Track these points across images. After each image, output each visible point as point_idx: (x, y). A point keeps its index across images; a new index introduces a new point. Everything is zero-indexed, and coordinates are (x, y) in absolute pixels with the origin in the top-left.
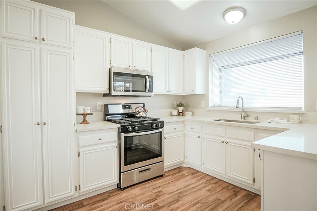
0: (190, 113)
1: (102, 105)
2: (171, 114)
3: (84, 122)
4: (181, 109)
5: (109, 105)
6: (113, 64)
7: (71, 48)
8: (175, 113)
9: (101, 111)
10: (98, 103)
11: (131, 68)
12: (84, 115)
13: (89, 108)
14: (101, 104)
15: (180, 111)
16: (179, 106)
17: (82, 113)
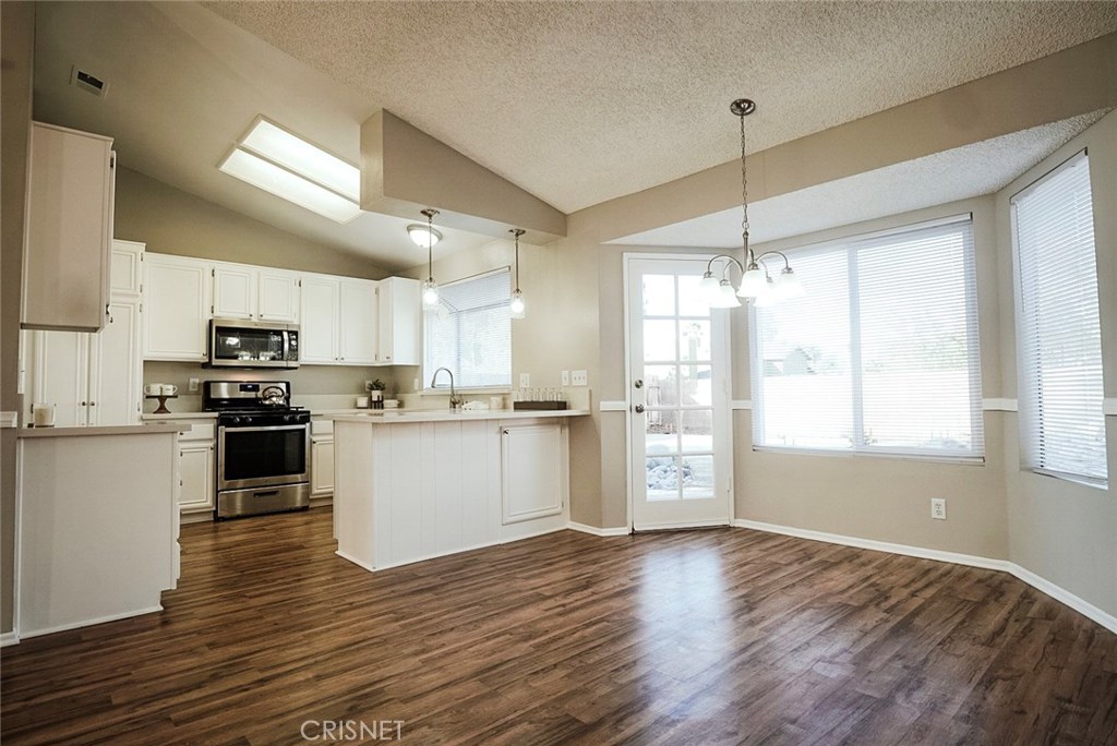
0: (394, 403)
1: (199, 384)
2: (356, 403)
3: (162, 409)
4: (376, 394)
5: (212, 384)
6: (217, 313)
7: (137, 296)
8: (363, 401)
9: (197, 393)
10: (192, 380)
11: (254, 319)
12: (162, 399)
13: (171, 387)
14: (197, 381)
15: (375, 399)
16: (372, 389)
17: (159, 394)
